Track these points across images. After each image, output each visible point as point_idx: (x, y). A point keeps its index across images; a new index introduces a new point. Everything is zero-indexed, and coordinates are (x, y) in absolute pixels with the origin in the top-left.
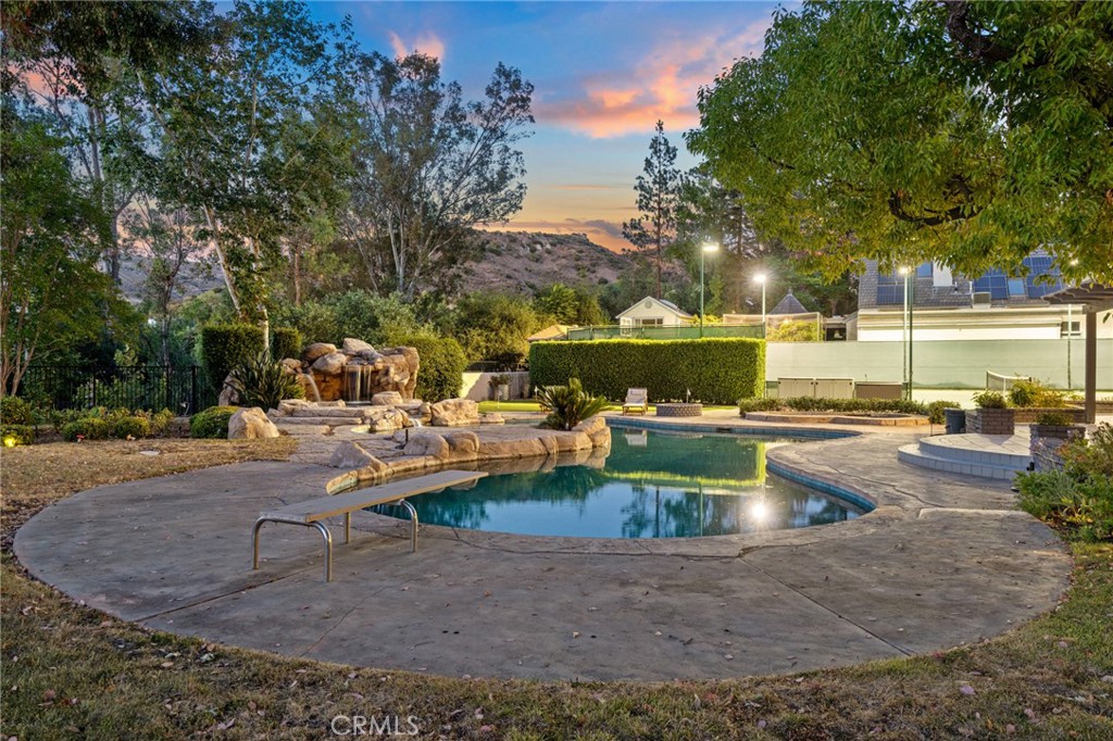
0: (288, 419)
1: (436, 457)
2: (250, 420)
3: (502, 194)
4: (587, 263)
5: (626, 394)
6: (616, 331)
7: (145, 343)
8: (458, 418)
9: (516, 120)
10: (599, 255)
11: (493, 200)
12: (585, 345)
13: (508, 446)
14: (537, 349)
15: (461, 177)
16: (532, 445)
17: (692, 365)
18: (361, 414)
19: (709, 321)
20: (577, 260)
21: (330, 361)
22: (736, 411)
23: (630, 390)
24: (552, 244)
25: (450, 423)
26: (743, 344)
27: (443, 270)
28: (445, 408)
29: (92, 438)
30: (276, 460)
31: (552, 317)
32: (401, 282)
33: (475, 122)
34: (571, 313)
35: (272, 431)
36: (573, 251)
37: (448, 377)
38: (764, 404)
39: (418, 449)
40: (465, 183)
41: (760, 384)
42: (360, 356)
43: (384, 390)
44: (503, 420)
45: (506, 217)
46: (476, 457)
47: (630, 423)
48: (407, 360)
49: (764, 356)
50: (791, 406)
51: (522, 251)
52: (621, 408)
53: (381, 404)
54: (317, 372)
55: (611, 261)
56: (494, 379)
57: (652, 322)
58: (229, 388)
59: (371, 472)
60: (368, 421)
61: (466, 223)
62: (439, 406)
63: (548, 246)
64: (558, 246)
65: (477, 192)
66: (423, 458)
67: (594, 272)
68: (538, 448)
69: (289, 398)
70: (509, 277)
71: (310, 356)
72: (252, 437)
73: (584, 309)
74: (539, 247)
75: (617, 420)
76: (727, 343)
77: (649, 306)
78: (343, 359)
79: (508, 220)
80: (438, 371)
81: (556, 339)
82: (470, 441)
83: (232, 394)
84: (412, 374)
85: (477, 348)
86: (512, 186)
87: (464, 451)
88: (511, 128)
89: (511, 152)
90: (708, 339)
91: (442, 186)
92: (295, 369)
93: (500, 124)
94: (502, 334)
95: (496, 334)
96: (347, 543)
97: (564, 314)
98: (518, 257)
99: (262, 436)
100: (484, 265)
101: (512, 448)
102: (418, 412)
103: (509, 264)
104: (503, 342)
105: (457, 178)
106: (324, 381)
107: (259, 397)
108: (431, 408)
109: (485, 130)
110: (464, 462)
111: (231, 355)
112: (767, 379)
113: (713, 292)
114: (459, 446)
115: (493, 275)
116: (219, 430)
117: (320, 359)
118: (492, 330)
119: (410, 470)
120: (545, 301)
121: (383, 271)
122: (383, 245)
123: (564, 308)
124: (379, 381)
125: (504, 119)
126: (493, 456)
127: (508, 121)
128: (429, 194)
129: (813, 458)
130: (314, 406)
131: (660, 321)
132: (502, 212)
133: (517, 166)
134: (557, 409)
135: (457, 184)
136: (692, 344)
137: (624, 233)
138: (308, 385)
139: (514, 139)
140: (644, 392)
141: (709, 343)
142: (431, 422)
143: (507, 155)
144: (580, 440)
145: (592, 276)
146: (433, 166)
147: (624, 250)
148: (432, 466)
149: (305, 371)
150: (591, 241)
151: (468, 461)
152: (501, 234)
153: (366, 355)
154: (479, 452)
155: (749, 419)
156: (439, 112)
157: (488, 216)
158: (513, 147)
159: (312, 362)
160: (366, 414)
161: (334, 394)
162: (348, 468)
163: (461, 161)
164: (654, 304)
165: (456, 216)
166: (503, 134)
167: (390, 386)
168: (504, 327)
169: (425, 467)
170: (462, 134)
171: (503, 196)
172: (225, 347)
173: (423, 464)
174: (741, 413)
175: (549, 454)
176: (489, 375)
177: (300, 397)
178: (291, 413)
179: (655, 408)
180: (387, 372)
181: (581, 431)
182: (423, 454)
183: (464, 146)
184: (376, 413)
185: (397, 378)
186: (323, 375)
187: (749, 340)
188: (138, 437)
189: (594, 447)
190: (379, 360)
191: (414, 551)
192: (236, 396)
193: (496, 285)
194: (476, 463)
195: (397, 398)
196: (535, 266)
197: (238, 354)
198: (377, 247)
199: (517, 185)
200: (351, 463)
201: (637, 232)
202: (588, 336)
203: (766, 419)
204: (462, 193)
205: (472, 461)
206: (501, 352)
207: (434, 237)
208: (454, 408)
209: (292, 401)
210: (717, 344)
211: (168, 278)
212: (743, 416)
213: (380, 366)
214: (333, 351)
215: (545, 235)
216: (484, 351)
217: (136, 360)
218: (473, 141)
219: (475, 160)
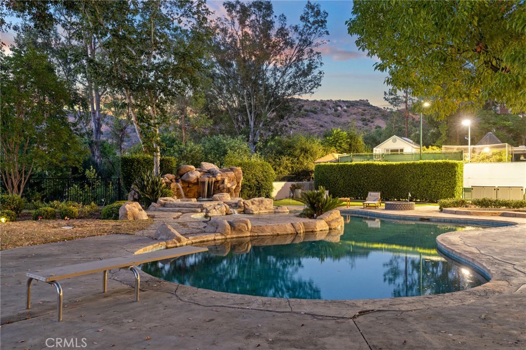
0: (161, 208)
1: (222, 234)
2: (130, 209)
3: (309, 78)
4: (368, 117)
5: (366, 196)
6: (372, 157)
7: (111, 166)
8: (260, 209)
9: (318, 34)
10: (376, 112)
11: (305, 81)
12: (346, 165)
13: (270, 227)
14: (319, 167)
15: (286, 69)
16: (286, 228)
17: (414, 178)
18: (201, 207)
19: (433, 150)
20: (362, 115)
21: (191, 175)
22: (436, 207)
23: (369, 193)
24: (347, 107)
25: (255, 212)
26: (447, 164)
27: (277, 123)
28: (253, 203)
29: (46, 218)
30: (128, 234)
31: (333, 148)
32: (252, 130)
33: (293, 36)
34: (345, 146)
35: (144, 215)
36: (360, 110)
37: (263, 184)
38: (456, 203)
39: (212, 229)
40: (288, 73)
41: (459, 189)
42: (210, 173)
43: (221, 192)
44: (288, 211)
45: (312, 91)
46: (249, 234)
47: (366, 214)
48: (235, 175)
49: (462, 172)
50: (476, 204)
51: (329, 111)
52: (361, 204)
53: (217, 200)
54: (184, 182)
55: (383, 115)
56: (293, 186)
57: (397, 151)
58: (133, 191)
59: (175, 243)
60: (205, 210)
61: (289, 95)
62: (248, 202)
63: (345, 108)
64: (351, 107)
65: (295, 77)
66: (213, 235)
67: (373, 122)
68: (290, 229)
69: (164, 197)
70: (321, 126)
71: (180, 172)
72: (131, 219)
73: (353, 143)
74: (339, 108)
75: (358, 211)
76: (436, 163)
77: (395, 141)
78: (198, 174)
79: (313, 93)
80: (257, 181)
81: (331, 162)
82: (244, 224)
83: (135, 194)
84: (238, 183)
85: (286, 167)
86: (315, 72)
87: (241, 231)
88: (315, 39)
89: (314, 52)
90: (424, 161)
91: (276, 75)
92: (171, 180)
93: (308, 37)
94: (301, 159)
95: (298, 159)
96: (104, 292)
97: (340, 147)
98: (327, 114)
99: (137, 219)
100: (308, 120)
101: (273, 229)
102: (236, 206)
103: (322, 119)
104: (302, 163)
105: (284, 70)
106: (188, 187)
107: (147, 196)
108: (244, 203)
109: (300, 41)
110: (241, 237)
111: (135, 171)
112: (464, 187)
113: (441, 132)
114: (237, 227)
115: (312, 125)
116: (114, 215)
117: (186, 174)
118: (296, 157)
119: (204, 241)
120: (329, 140)
121: (243, 124)
122: (242, 110)
123: (341, 143)
124: (219, 187)
125: (310, 34)
126: (260, 234)
127: (314, 35)
128: (268, 79)
129: (468, 242)
130: (178, 201)
131: (402, 150)
132: (309, 88)
133: (318, 61)
134: (309, 205)
135: (284, 73)
136: (413, 164)
137: (385, 98)
138: (178, 189)
139: (317, 45)
140: (378, 194)
141: (425, 164)
142: (244, 211)
143: (312, 55)
144: (320, 225)
145: (372, 124)
146: (270, 63)
147: (384, 108)
148: (219, 240)
149: (177, 181)
150: (371, 104)
151: (243, 237)
152: (317, 101)
153: (213, 172)
154: (251, 232)
155: (444, 213)
156: (273, 32)
157: (302, 91)
158: (315, 50)
159: (181, 176)
160: (204, 206)
161: (194, 194)
162: (162, 240)
163: (286, 59)
164: (397, 140)
165: (283, 91)
166: (311, 43)
167: (225, 190)
168: (302, 155)
169: (215, 240)
170: (286, 43)
171: (311, 79)
172: (132, 168)
173: (213, 238)
174: (440, 208)
175: (297, 233)
176: (290, 184)
177: (170, 196)
178: (164, 205)
179: (384, 204)
180: (223, 182)
181: (322, 219)
182: (215, 232)
183: (288, 51)
184: (210, 206)
185: (229, 185)
186: (187, 184)
187: (451, 161)
188: (71, 218)
189: (330, 229)
190: (219, 175)
191: (137, 301)
192: (137, 196)
193: (313, 131)
194: (249, 238)
195: (227, 197)
196: (337, 120)
197: (139, 171)
198: (239, 111)
199: (318, 72)
200: (164, 237)
201: (393, 97)
202: (349, 160)
203: (456, 213)
204: (287, 78)
205: (246, 237)
206: (301, 170)
207: (271, 104)
208: (258, 203)
209: (165, 198)
210: (429, 164)
211: (122, 130)
212: (441, 211)
213: (219, 178)
214: (193, 169)
215: (343, 101)
216: (290, 169)
217: (96, 175)
218: (292, 47)
219: (294, 58)
